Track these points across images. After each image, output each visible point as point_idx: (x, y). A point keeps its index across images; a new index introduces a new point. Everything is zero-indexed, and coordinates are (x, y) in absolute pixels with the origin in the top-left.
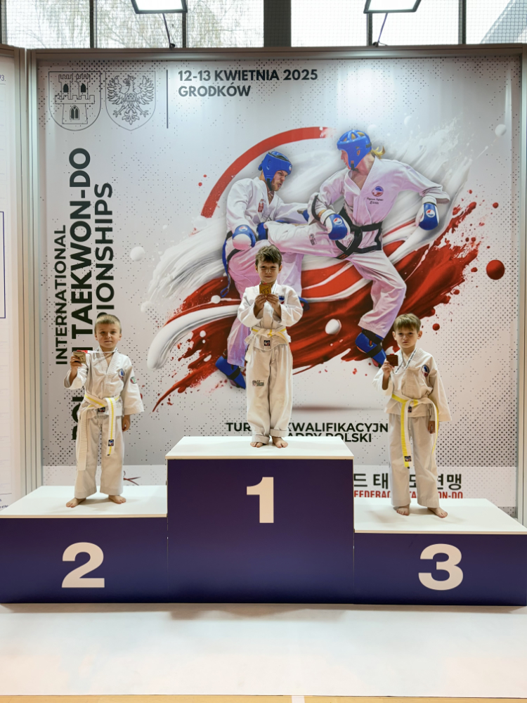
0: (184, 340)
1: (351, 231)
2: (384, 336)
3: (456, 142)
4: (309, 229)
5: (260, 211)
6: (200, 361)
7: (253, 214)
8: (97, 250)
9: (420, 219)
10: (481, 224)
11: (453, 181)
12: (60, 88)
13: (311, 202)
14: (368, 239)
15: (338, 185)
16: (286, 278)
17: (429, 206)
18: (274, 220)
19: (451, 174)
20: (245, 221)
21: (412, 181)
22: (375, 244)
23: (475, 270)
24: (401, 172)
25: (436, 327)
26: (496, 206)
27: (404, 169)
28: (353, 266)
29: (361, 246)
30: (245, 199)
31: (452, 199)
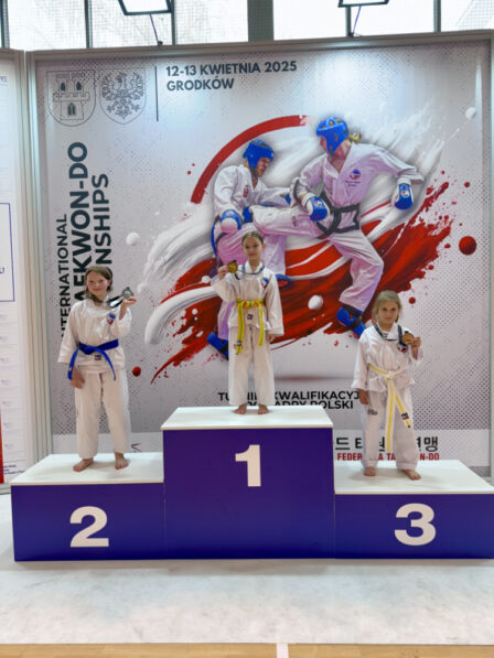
0: (177, 318)
1: (331, 212)
2: (363, 310)
3: (429, 126)
4: (290, 212)
5: (245, 196)
6: (193, 336)
7: (239, 199)
8: (96, 236)
9: (395, 199)
10: (454, 203)
11: (426, 163)
12: (58, 86)
13: (292, 186)
14: (346, 220)
15: (318, 170)
16: (270, 258)
17: (404, 187)
18: (259, 204)
19: (424, 157)
20: (231, 206)
21: (388, 163)
22: (354, 224)
23: (448, 246)
24: (377, 156)
25: (412, 301)
26: (467, 185)
27: (379, 153)
28: (333, 247)
29: (341, 227)
30: (231, 185)
31: (426, 179)
